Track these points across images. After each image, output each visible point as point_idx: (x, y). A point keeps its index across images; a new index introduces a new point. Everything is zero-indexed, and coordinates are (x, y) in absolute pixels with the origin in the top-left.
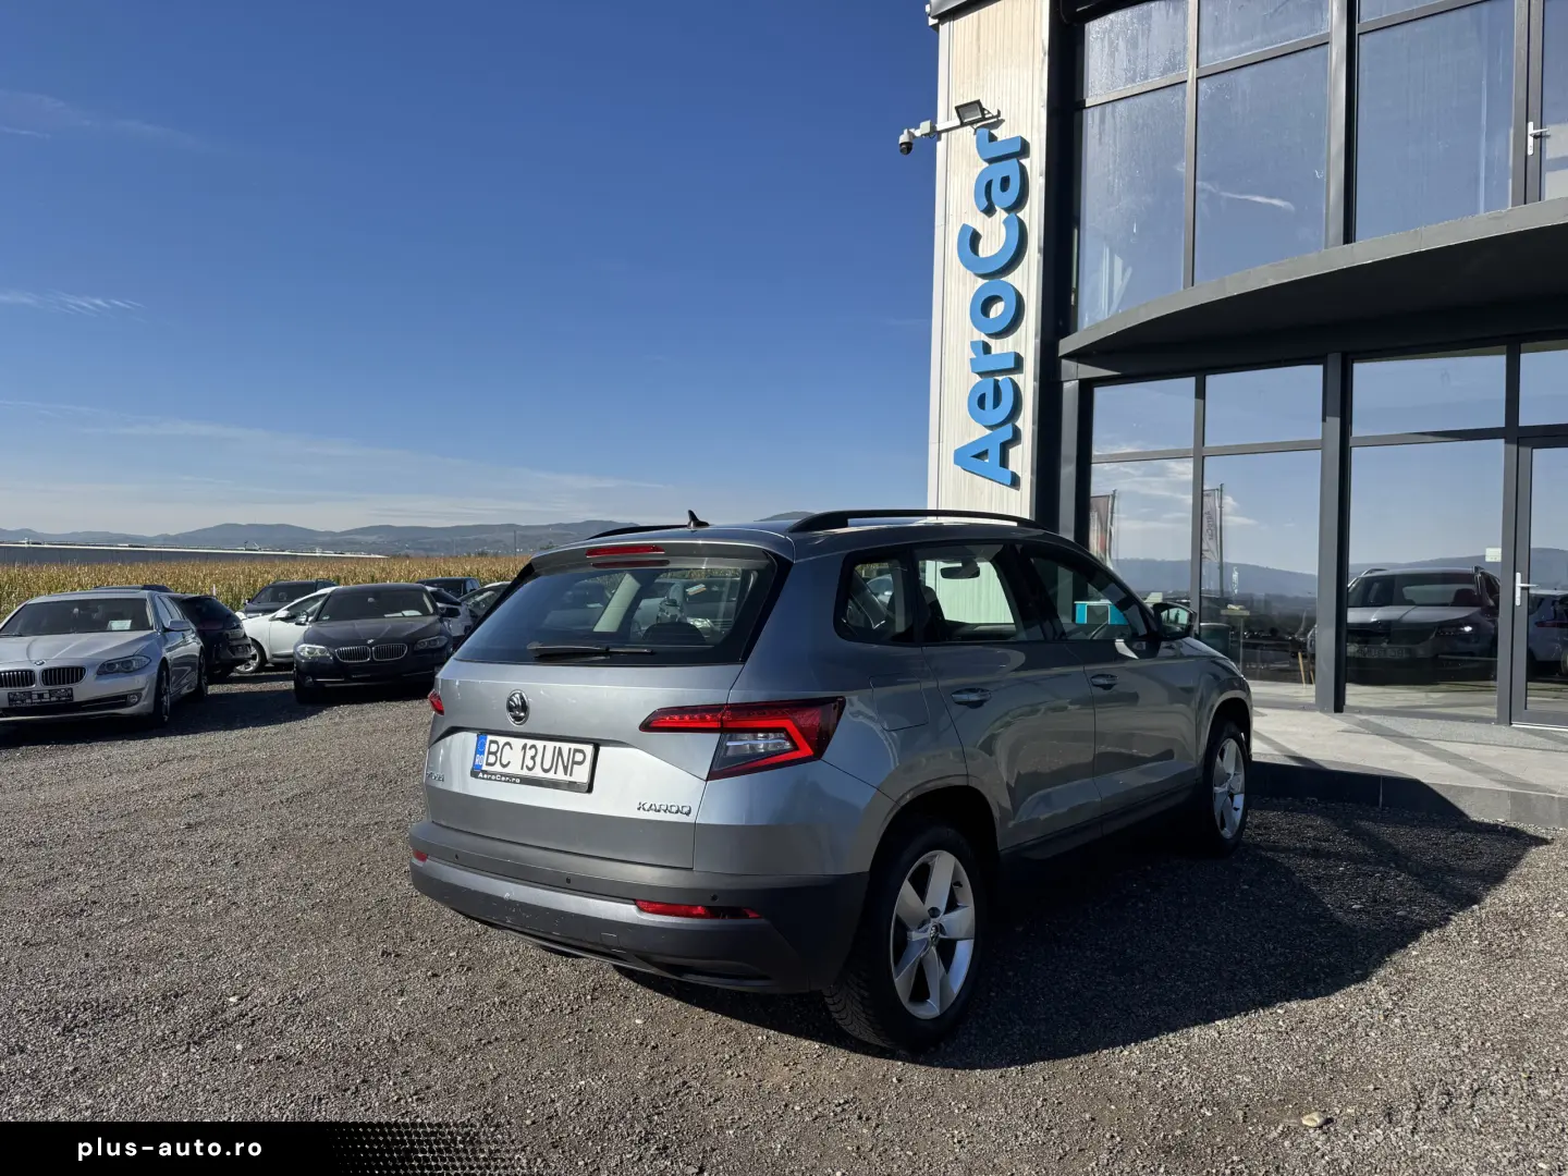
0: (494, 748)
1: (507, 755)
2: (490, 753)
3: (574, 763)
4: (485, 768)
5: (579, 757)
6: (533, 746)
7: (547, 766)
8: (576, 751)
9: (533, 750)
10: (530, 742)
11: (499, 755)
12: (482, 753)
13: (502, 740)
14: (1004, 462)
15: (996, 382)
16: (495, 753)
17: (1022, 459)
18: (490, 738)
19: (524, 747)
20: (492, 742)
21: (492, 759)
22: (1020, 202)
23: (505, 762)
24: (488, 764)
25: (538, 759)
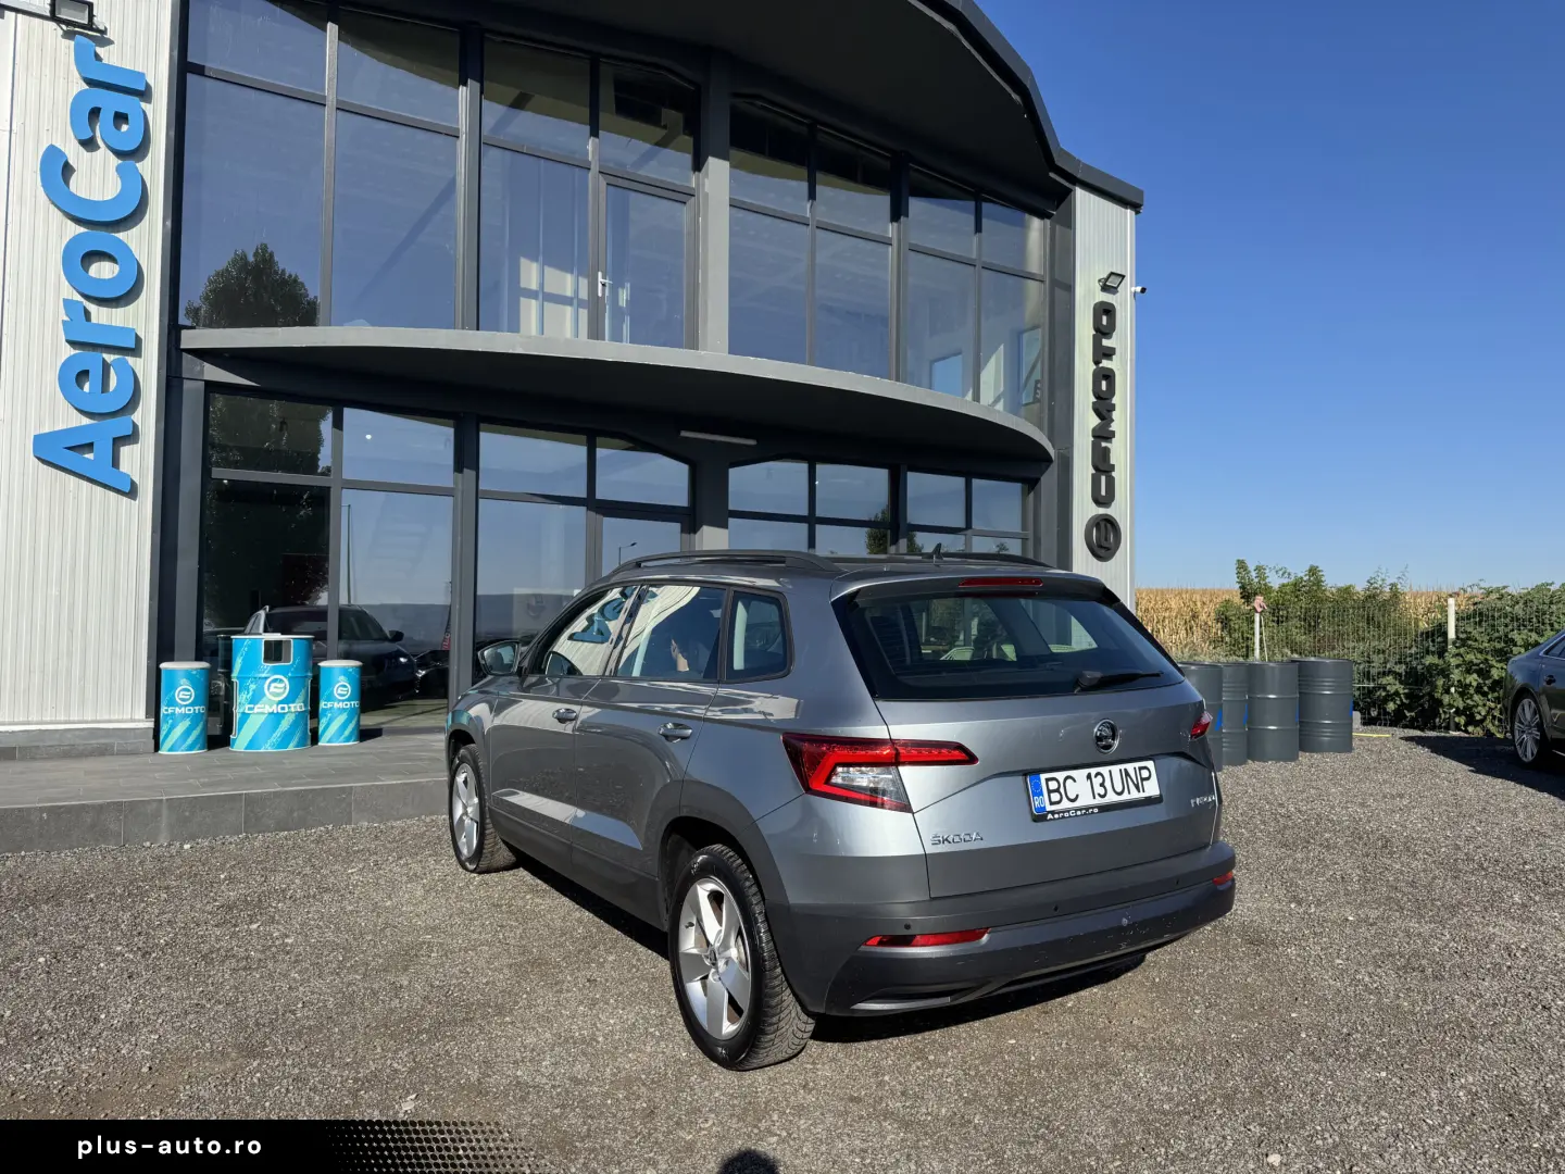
0: (1053, 785)
1: (1072, 791)
2: (1050, 792)
3: (1143, 779)
4: (1049, 808)
5: (1145, 774)
6: (1098, 774)
7: (1119, 789)
8: (1141, 768)
9: (1099, 777)
10: (1093, 771)
11: (1062, 790)
12: (1041, 794)
13: (1061, 776)
14: (115, 463)
15: (104, 360)
16: (1057, 790)
17: (140, 461)
18: (1043, 777)
19: (1089, 776)
20: (1047, 780)
21: (1055, 797)
22: (140, 151)
23: (1072, 797)
24: (1052, 803)
25: (1108, 784)
